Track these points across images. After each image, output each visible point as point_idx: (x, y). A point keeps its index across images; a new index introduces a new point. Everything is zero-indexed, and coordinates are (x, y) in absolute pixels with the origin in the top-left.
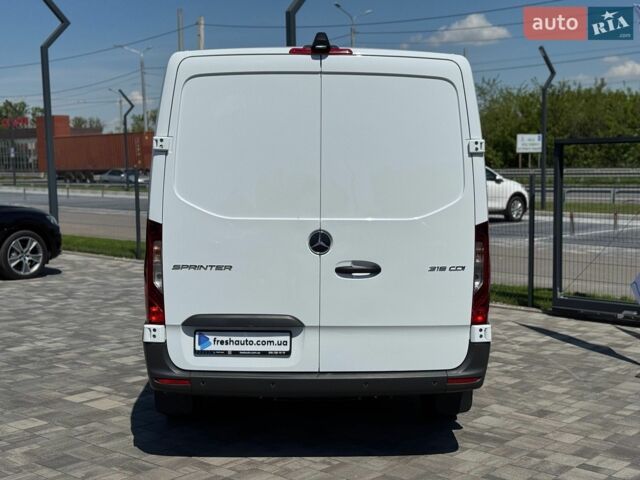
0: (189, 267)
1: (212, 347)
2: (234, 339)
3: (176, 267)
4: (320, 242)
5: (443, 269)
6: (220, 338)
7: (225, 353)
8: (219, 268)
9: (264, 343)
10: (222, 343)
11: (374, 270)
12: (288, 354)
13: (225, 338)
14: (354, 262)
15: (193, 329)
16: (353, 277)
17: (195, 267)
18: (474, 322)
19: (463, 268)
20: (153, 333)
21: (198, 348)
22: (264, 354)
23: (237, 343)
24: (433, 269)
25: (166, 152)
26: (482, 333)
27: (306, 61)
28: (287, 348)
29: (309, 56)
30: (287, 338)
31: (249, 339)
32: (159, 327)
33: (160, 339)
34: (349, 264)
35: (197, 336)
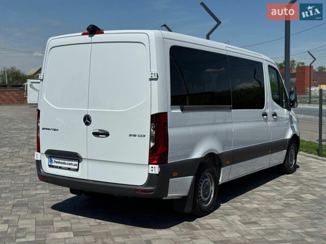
0: (46, 129)
1: (54, 164)
2: (60, 161)
3: (43, 129)
4: (87, 120)
5: (135, 136)
6: (56, 160)
7: (57, 167)
8: (54, 130)
9: (70, 164)
11: (107, 134)
12: (77, 170)
13: (58, 161)
14: (99, 130)
15: (49, 155)
16: (99, 137)
17: (48, 129)
18: (150, 163)
19: (144, 136)
20: (37, 156)
21: (50, 164)
22: (69, 169)
23: (61, 163)
24: (130, 135)
26: (153, 169)
27: (87, 38)
28: (76, 167)
29: (88, 36)
30: (77, 163)
31: (65, 162)
32: (39, 154)
33: (39, 159)
34: (97, 131)
35: (49, 159)
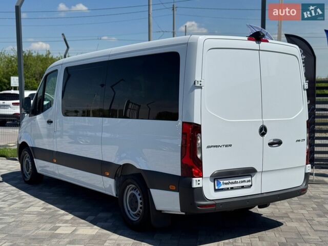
0: (214, 146)
1: (222, 187)
2: (231, 181)
3: (208, 147)
4: (263, 131)
6: (225, 182)
7: (228, 189)
8: (226, 146)
9: (242, 182)
10: (226, 184)
11: (280, 143)
12: (251, 186)
13: (227, 181)
14: (274, 140)
17: (216, 146)
20: (198, 182)
21: (217, 188)
22: (243, 187)
23: (232, 183)
24: (297, 141)
25: (201, 88)
27: (253, 44)
28: (250, 184)
29: (255, 42)
30: (250, 179)
31: (236, 180)
32: (200, 179)
33: (200, 185)
34: (272, 141)
35: (216, 182)
